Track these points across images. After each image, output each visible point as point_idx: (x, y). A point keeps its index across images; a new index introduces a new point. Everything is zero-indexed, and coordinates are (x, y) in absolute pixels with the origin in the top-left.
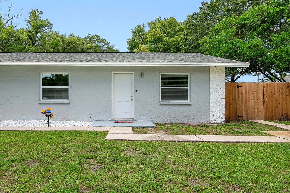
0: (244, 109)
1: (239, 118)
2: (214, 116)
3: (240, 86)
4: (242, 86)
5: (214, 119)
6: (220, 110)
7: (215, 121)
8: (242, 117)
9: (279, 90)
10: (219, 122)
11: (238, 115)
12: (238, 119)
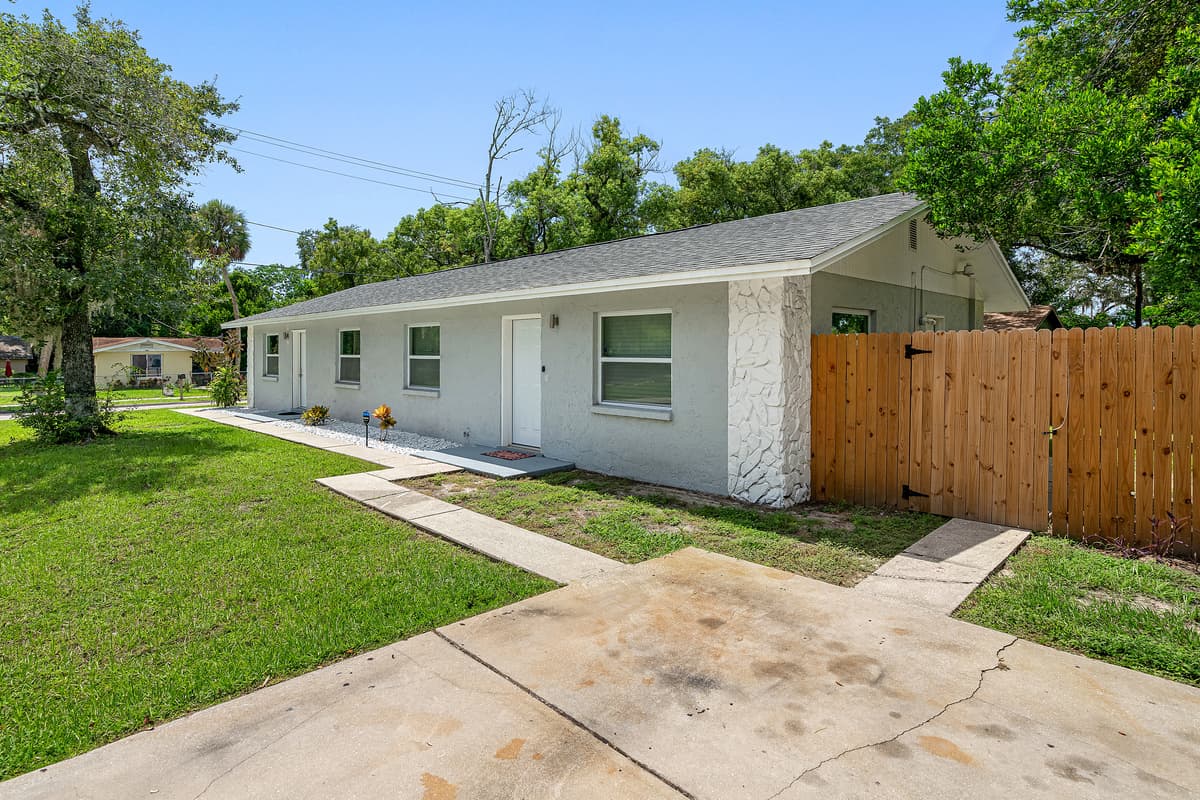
0: (935, 463)
1: (913, 499)
2: (743, 473)
3: (919, 352)
4: (930, 352)
5: (740, 484)
6: (764, 452)
7: (745, 495)
8: (927, 496)
9: (1160, 377)
10: (762, 500)
11: (906, 488)
12: (903, 503)
